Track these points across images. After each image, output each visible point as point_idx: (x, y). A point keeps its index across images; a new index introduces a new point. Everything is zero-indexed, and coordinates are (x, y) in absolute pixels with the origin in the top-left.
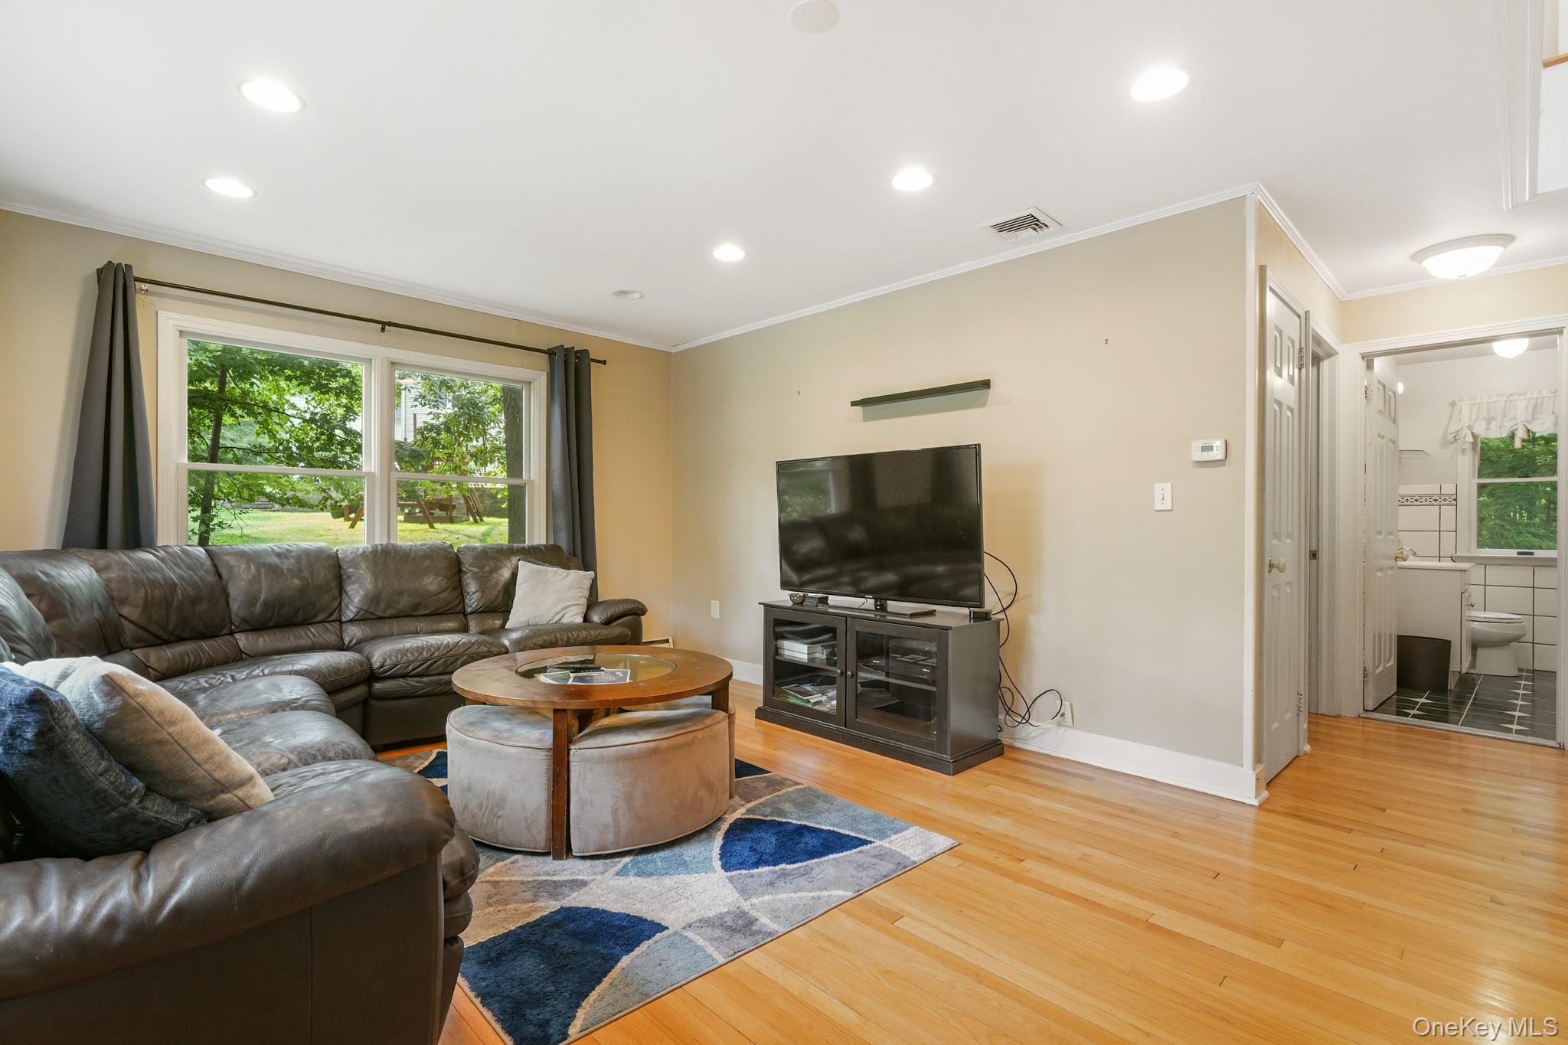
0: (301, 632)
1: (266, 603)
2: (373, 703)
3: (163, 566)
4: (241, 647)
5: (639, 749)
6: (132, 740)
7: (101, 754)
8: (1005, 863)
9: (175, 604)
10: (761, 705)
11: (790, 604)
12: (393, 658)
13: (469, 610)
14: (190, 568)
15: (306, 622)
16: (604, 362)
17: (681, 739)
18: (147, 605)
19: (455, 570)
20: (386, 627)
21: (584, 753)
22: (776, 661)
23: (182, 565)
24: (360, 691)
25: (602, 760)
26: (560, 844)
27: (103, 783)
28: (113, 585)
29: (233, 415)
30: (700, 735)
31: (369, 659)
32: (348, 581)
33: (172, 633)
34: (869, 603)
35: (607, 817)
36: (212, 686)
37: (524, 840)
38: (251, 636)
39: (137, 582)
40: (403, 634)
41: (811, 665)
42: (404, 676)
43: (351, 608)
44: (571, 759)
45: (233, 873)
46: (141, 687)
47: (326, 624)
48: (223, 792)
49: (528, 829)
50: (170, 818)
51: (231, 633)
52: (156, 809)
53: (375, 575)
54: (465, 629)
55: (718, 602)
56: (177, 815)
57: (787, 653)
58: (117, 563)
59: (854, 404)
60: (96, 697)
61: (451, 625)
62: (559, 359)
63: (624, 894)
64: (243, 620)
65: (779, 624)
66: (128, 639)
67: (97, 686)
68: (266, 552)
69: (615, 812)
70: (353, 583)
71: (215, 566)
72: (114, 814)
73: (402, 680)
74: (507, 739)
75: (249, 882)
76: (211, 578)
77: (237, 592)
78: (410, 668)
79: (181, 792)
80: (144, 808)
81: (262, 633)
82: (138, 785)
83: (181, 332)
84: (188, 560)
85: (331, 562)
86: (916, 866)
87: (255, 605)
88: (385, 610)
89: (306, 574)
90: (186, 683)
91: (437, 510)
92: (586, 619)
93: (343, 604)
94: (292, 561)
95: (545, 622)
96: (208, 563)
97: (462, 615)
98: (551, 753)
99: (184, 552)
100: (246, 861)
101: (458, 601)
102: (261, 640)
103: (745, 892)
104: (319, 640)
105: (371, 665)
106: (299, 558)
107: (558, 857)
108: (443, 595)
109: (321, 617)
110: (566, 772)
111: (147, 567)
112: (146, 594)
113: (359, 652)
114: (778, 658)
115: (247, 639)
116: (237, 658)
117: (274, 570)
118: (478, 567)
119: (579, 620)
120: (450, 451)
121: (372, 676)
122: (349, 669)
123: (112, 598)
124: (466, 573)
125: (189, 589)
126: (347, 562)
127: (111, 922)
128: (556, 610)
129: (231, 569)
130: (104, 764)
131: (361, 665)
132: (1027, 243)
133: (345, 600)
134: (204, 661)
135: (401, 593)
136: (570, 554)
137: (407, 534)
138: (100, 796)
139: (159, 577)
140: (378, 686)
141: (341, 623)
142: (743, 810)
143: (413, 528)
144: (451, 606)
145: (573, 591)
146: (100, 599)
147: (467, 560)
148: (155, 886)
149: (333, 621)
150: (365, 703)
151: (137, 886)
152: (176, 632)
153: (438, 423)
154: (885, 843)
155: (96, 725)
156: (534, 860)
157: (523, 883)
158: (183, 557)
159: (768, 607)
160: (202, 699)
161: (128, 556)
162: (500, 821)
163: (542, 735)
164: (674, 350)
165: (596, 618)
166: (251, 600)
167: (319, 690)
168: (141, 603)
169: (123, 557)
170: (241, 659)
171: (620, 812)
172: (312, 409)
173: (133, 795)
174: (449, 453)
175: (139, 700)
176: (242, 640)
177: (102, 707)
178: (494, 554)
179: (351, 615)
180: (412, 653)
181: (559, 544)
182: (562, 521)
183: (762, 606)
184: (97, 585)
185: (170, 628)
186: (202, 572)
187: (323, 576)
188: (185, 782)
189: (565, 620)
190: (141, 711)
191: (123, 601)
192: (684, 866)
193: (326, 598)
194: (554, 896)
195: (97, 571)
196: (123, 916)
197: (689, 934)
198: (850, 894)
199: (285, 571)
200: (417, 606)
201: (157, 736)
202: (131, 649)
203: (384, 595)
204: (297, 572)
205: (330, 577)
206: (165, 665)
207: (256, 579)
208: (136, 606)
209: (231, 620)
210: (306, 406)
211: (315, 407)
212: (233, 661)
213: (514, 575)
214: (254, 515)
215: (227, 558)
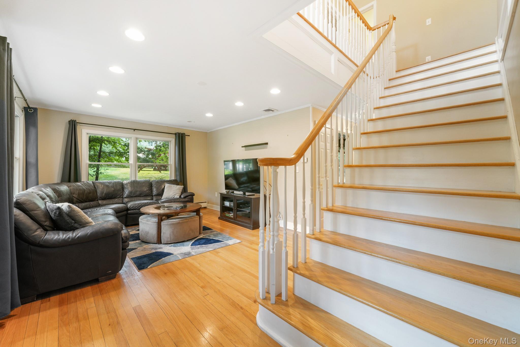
0: (113, 200)
1: (105, 194)
2: (129, 216)
3: (82, 186)
4: (100, 203)
5: (175, 222)
6: (72, 215)
7: (68, 217)
8: (248, 245)
9: (85, 194)
10: (220, 216)
11: (226, 193)
12: (133, 206)
13: (153, 195)
14: (88, 186)
15: (115, 198)
16: (189, 136)
17: (185, 221)
18: (79, 194)
19: (150, 186)
20: (133, 199)
21: (164, 223)
22: (223, 206)
23: (87, 186)
24: (125, 212)
25: (167, 225)
26: (159, 241)
27: (68, 221)
28: (72, 190)
29: (105, 144)
30: (190, 220)
31: (127, 206)
32: (125, 189)
33: (84, 200)
34: (241, 193)
35: (169, 236)
36: (91, 211)
37: (152, 241)
38: (102, 201)
39: (77, 189)
40: (137, 200)
41: (230, 207)
42: (135, 209)
43: (125, 195)
44: (162, 224)
45: (86, 233)
46: (74, 207)
47: (120, 198)
48: (87, 224)
49: (153, 238)
50: (78, 227)
51: (98, 200)
52: (76, 225)
53: (131, 187)
54: (152, 199)
55: (217, 193)
56: (79, 226)
57: (225, 204)
58: (72, 185)
59: (242, 147)
60: (67, 208)
61: (149, 198)
62: (177, 135)
63: (168, 250)
64: (100, 197)
65: (224, 198)
66: (75, 202)
67: (67, 207)
68: (106, 182)
69: (170, 235)
70: (126, 189)
71: (94, 186)
72: (70, 226)
73: (134, 210)
74: (150, 221)
75: (89, 234)
76: (93, 188)
77: (99, 191)
78: (136, 208)
79: (80, 224)
80: (74, 225)
81: (104, 200)
82: (73, 221)
83: (87, 133)
84: (88, 184)
85: (121, 184)
86: (230, 245)
87: (103, 194)
88: (133, 195)
89: (115, 187)
90: (86, 210)
91: (163, 167)
92: (180, 197)
93: (124, 194)
94: (112, 184)
95: (171, 197)
96: (93, 185)
97: (152, 196)
98: (157, 223)
99: (87, 183)
100: (88, 231)
101: (151, 193)
102: (104, 202)
103: (192, 249)
104: (118, 202)
105: (127, 207)
106: (113, 183)
107: (159, 244)
108: (147, 191)
109: (118, 197)
110: (160, 227)
111: (79, 186)
112: (79, 192)
113: (126, 205)
114: (223, 205)
115: (101, 202)
116: (99, 206)
117: (107, 186)
118: (156, 185)
119: (178, 197)
120: (164, 152)
121: (127, 209)
122: (122, 207)
123: (71, 193)
124: (153, 186)
125: (88, 191)
126: (125, 184)
127: (69, 238)
128: (173, 195)
129: (98, 186)
130: (68, 218)
131: (125, 207)
132: (270, 114)
133: (124, 193)
134: (91, 206)
135: (137, 191)
136: (180, 182)
137: (153, 174)
138: (68, 222)
139: (82, 188)
140: (129, 212)
141: (123, 198)
142: (202, 236)
143: (155, 173)
144: (149, 194)
145: (178, 190)
146: (69, 193)
147: (153, 183)
148: (75, 234)
149: (121, 198)
150: (127, 215)
151: (73, 234)
152: (85, 200)
153: (161, 145)
154: (227, 242)
155: (67, 213)
156: (154, 244)
157: (150, 248)
158: (87, 184)
159: (221, 194)
160: (89, 213)
161: (75, 184)
162: (148, 237)
163: (156, 220)
164: (208, 132)
165: (182, 197)
166: (102, 193)
167: (114, 212)
168: (78, 194)
169: (74, 184)
170: (100, 206)
171: (171, 235)
172: (127, 141)
173: (73, 223)
174: (164, 153)
175: (74, 209)
176: (100, 202)
177: (68, 210)
178: (160, 182)
179: (125, 196)
180: (137, 205)
181: (177, 179)
182: (178, 174)
183: (220, 194)
184: (68, 190)
185: (84, 199)
186: (91, 187)
187: (119, 187)
188: (81, 222)
189: (175, 197)
190: (74, 211)
191: (74, 194)
192: (184, 245)
193: (119, 192)
194: (155, 250)
195: (68, 187)
196: (71, 237)
197: (177, 255)
198: (212, 249)
199: (110, 187)
200: (141, 194)
201: (76, 215)
202: (75, 204)
203: (133, 192)
204: (113, 187)
205: (120, 188)
206: (83, 207)
207: (103, 188)
208: (76, 195)
209: (97, 197)
210: (126, 140)
211: (128, 140)
212: (98, 206)
213: (164, 187)
214: (112, 169)
215: (97, 184)
